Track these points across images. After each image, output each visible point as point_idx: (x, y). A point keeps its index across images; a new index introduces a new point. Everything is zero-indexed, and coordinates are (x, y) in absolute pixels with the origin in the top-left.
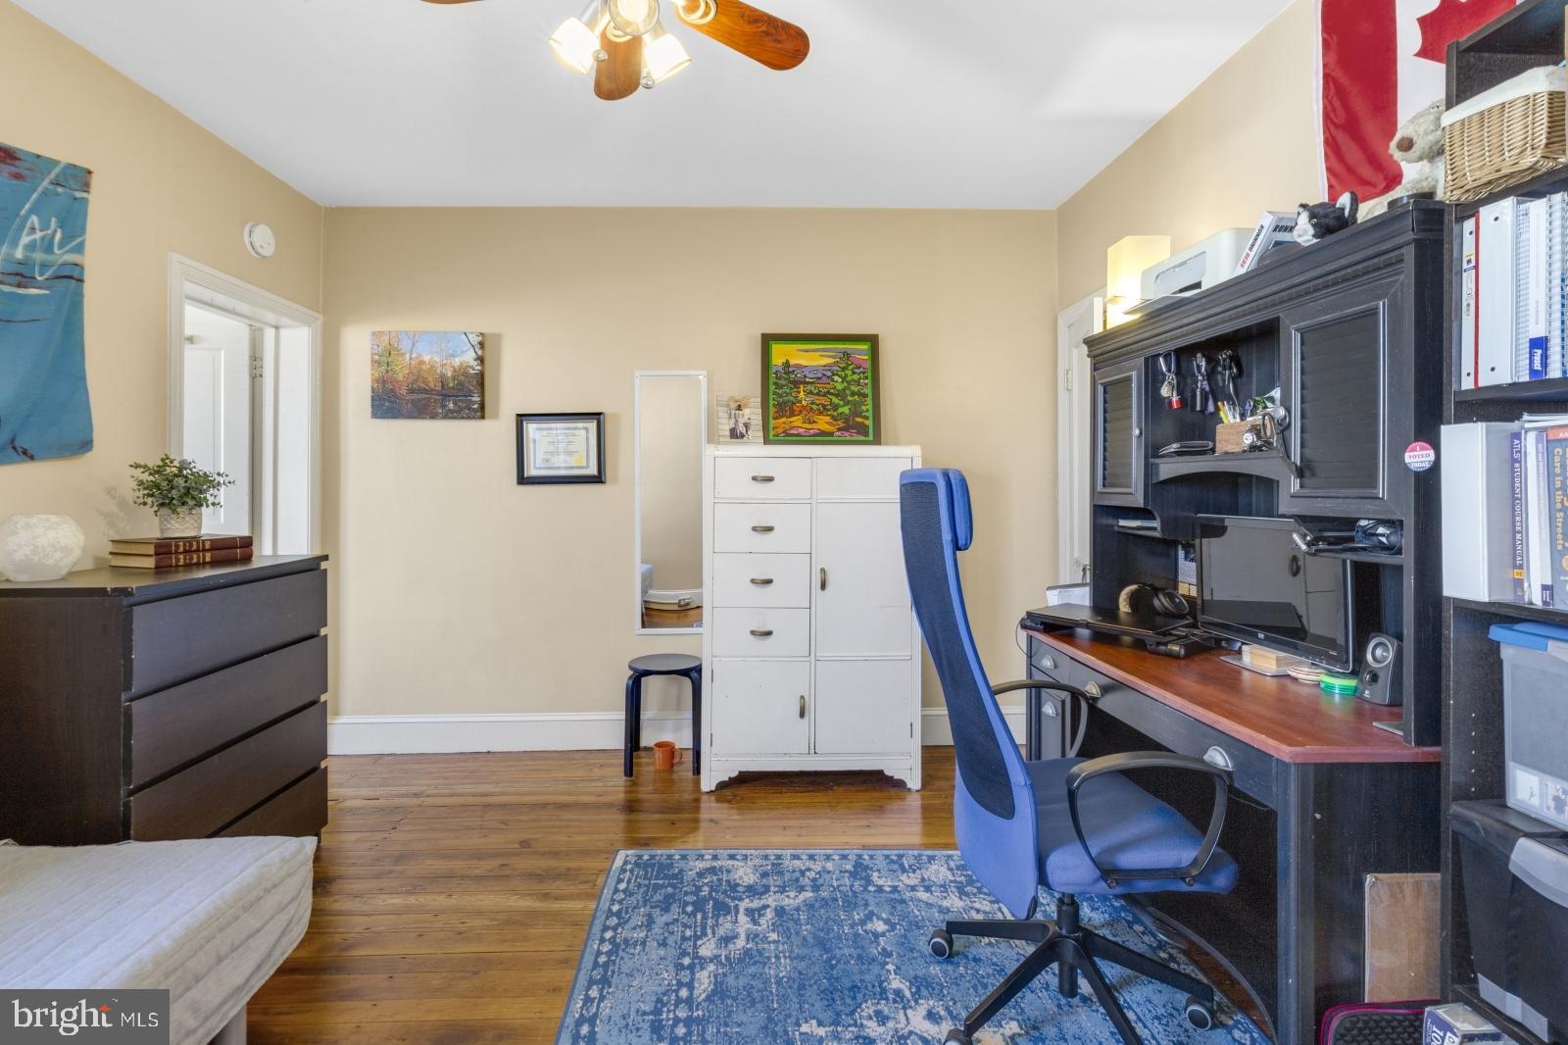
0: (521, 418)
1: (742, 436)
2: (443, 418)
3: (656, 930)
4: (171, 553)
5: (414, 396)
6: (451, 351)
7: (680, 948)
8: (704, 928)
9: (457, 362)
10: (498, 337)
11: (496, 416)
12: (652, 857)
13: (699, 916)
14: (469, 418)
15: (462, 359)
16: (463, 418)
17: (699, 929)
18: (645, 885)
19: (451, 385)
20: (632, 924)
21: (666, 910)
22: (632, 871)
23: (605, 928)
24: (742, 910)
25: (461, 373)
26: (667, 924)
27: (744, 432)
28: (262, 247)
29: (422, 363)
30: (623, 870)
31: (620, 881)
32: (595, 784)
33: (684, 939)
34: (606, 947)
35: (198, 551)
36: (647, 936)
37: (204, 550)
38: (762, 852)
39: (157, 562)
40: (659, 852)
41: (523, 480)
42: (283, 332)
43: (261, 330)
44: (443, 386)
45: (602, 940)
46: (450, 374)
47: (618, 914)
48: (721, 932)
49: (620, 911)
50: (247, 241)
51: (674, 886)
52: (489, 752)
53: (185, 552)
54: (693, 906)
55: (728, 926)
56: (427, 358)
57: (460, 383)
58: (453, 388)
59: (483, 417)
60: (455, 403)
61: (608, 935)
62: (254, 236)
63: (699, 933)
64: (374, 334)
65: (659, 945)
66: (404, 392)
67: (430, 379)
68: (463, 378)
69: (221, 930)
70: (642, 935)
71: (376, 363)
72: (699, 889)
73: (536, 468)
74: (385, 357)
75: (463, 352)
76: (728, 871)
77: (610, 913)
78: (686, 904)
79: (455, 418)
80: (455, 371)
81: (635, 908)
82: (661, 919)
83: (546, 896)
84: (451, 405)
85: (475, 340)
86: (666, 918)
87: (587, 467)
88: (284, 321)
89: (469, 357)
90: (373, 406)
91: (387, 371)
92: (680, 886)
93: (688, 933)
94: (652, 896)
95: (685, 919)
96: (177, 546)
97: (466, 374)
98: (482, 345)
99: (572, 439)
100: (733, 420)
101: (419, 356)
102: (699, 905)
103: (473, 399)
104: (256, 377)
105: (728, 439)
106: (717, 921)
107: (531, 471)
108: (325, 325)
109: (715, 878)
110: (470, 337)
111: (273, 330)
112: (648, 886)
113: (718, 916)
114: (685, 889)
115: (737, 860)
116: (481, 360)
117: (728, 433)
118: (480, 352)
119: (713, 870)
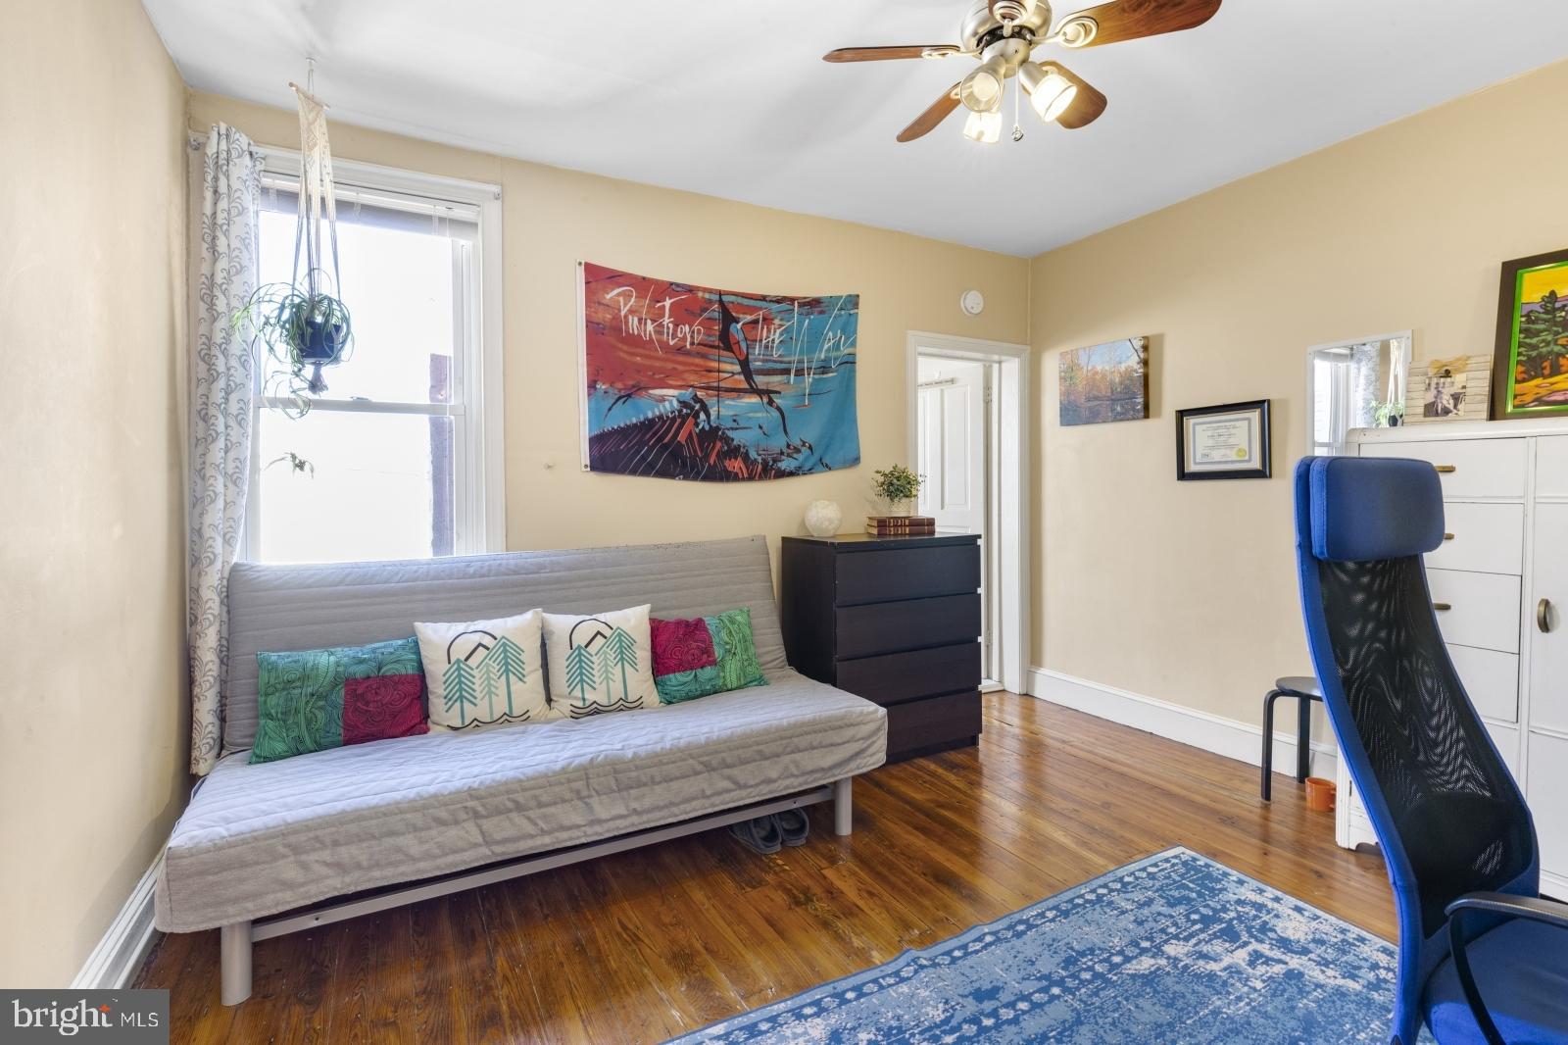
0: (1181, 415)
1: (1447, 412)
2: (1112, 421)
3: (1146, 911)
4: (885, 526)
5: (1090, 404)
6: (1118, 359)
7: (1151, 933)
8: (1191, 936)
9: (1123, 367)
10: (1160, 337)
11: (1159, 415)
12: (1207, 866)
13: (1197, 927)
14: (1134, 419)
15: (1127, 364)
16: (1128, 420)
17: (1185, 934)
18: (1174, 880)
19: (1119, 390)
20: (1128, 896)
21: (1171, 905)
22: (1173, 865)
23: (1105, 886)
24: (1250, 948)
25: (1127, 376)
26: (1159, 914)
27: (1451, 407)
28: (972, 308)
29: (1096, 373)
30: (1167, 860)
31: (1156, 865)
32: (1221, 792)
33: (1163, 931)
34: (1092, 897)
35: (901, 526)
36: (1132, 910)
37: (905, 526)
38: (1344, 925)
39: (879, 531)
40: (1219, 866)
41: (1183, 475)
42: (1004, 365)
43: (991, 366)
44: (1112, 392)
45: (1093, 891)
46: (1117, 380)
47: (1125, 885)
48: (1205, 948)
49: (1129, 883)
50: (962, 305)
51: (1200, 894)
52: (1151, 733)
53: (894, 526)
54: (1202, 918)
55: (1219, 949)
56: (1099, 368)
57: (1127, 387)
58: (1121, 393)
59: (1147, 416)
60: (1122, 406)
61: (1101, 891)
62: (967, 301)
63: (1181, 936)
64: (1061, 354)
65: (1135, 921)
66: (1083, 401)
67: (1102, 386)
68: (1128, 382)
69: (815, 732)
70: (1129, 907)
71: (1062, 379)
72: (1225, 910)
73: (1195, 463)
74: (1068, 375)
75: (1128, 358)
76: (1277, 916)
77: (1121, 880)
78: (1197, 912)
79: (1121, 420)
80: (1121, 376)
81: (1145, 888)
82: (1159, 906)
83: (1085, 844)
84: (1119, 409)
85: (1138, 344)
86: (1165, 910)
87: (1249, 460)
88: (1004, 358)
89: (1133, 362)
90: (1061, 416)
91: (1071, 385)
92: (1207, 898)
93: (1172, 930)
94: (1171, 890)
95: (1182, 921)
96: (889, 522)
97: (1131, 379)
98: (1145, 348)
99: (1232, 431)
100: (1433, 392)
101: (1094, 367)
102: (1206, 921)
103: (1137, 400)
104: (988, 403)
105: (1422, 418)
106: (1211, 940)
107: (1191, 467)
108: (1032, 353)
109: (1254, 912)
110: (1134, 342)
111: (997, 365)
112: (1175, 882)
113: (1217, 937)
114: (1210, 903)
115: (1303, 916)
116: (1145, 363)
117: (1421, 410)
118: (1142, 355)
119: (1260, 907)
